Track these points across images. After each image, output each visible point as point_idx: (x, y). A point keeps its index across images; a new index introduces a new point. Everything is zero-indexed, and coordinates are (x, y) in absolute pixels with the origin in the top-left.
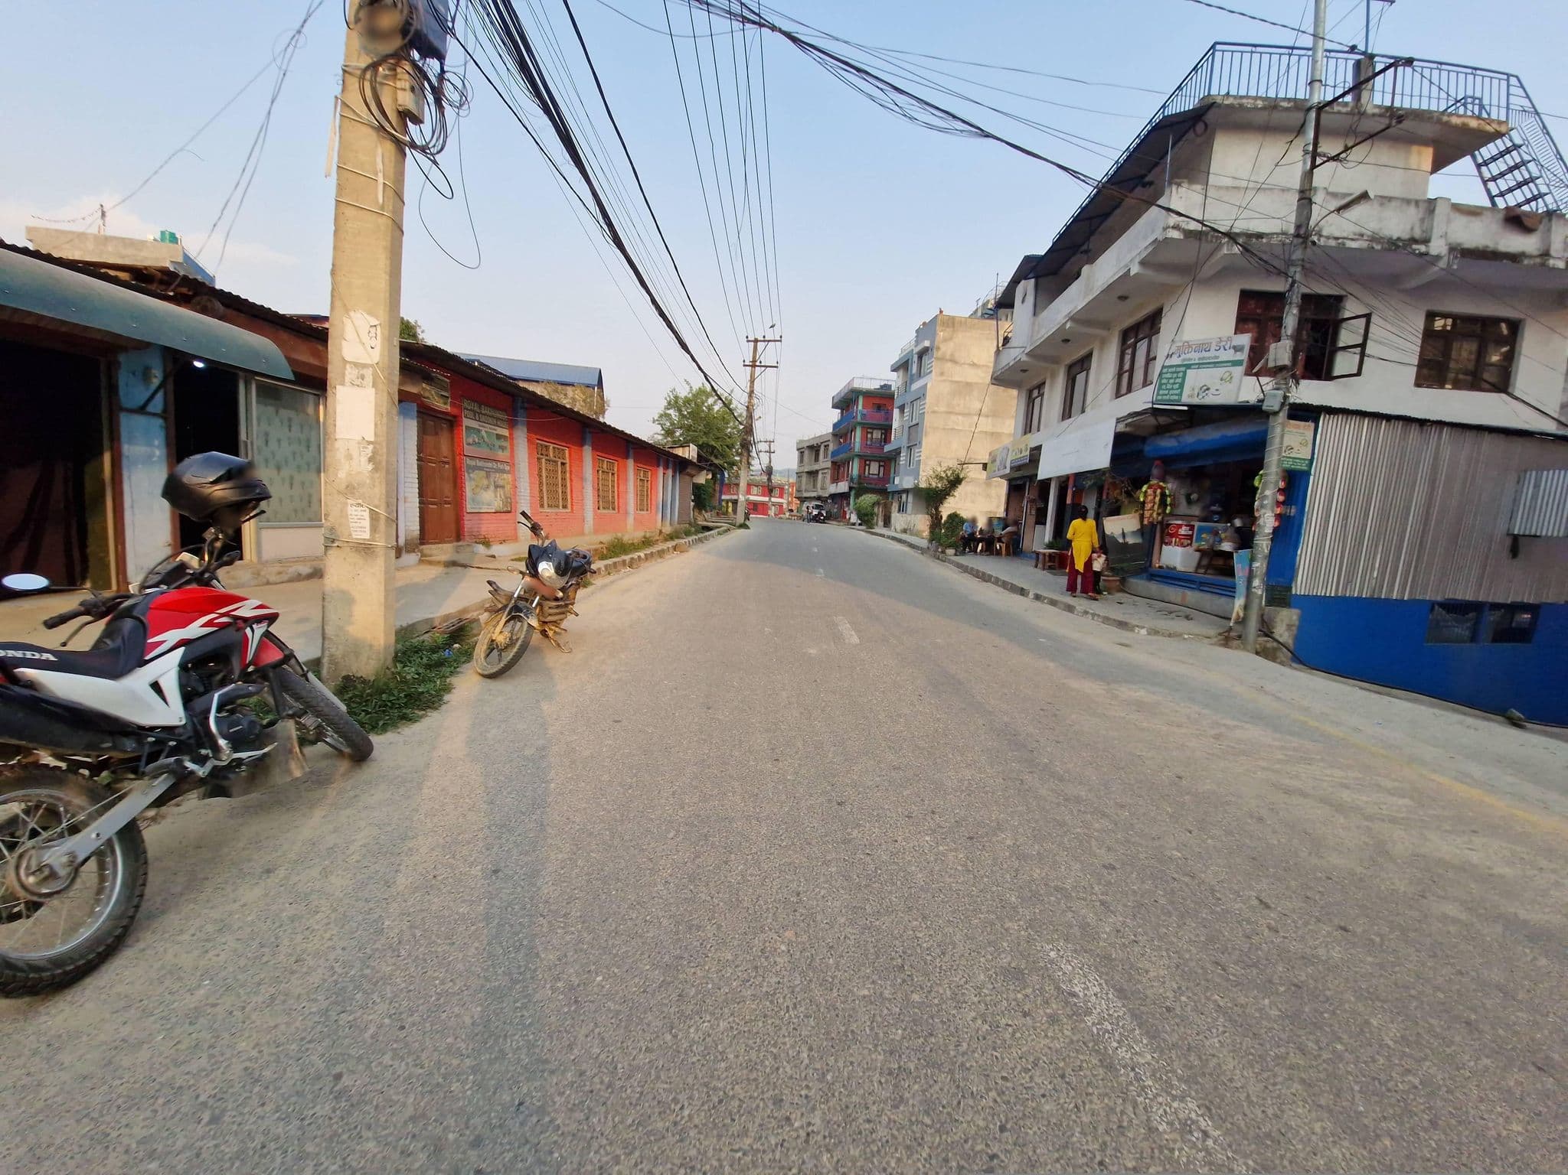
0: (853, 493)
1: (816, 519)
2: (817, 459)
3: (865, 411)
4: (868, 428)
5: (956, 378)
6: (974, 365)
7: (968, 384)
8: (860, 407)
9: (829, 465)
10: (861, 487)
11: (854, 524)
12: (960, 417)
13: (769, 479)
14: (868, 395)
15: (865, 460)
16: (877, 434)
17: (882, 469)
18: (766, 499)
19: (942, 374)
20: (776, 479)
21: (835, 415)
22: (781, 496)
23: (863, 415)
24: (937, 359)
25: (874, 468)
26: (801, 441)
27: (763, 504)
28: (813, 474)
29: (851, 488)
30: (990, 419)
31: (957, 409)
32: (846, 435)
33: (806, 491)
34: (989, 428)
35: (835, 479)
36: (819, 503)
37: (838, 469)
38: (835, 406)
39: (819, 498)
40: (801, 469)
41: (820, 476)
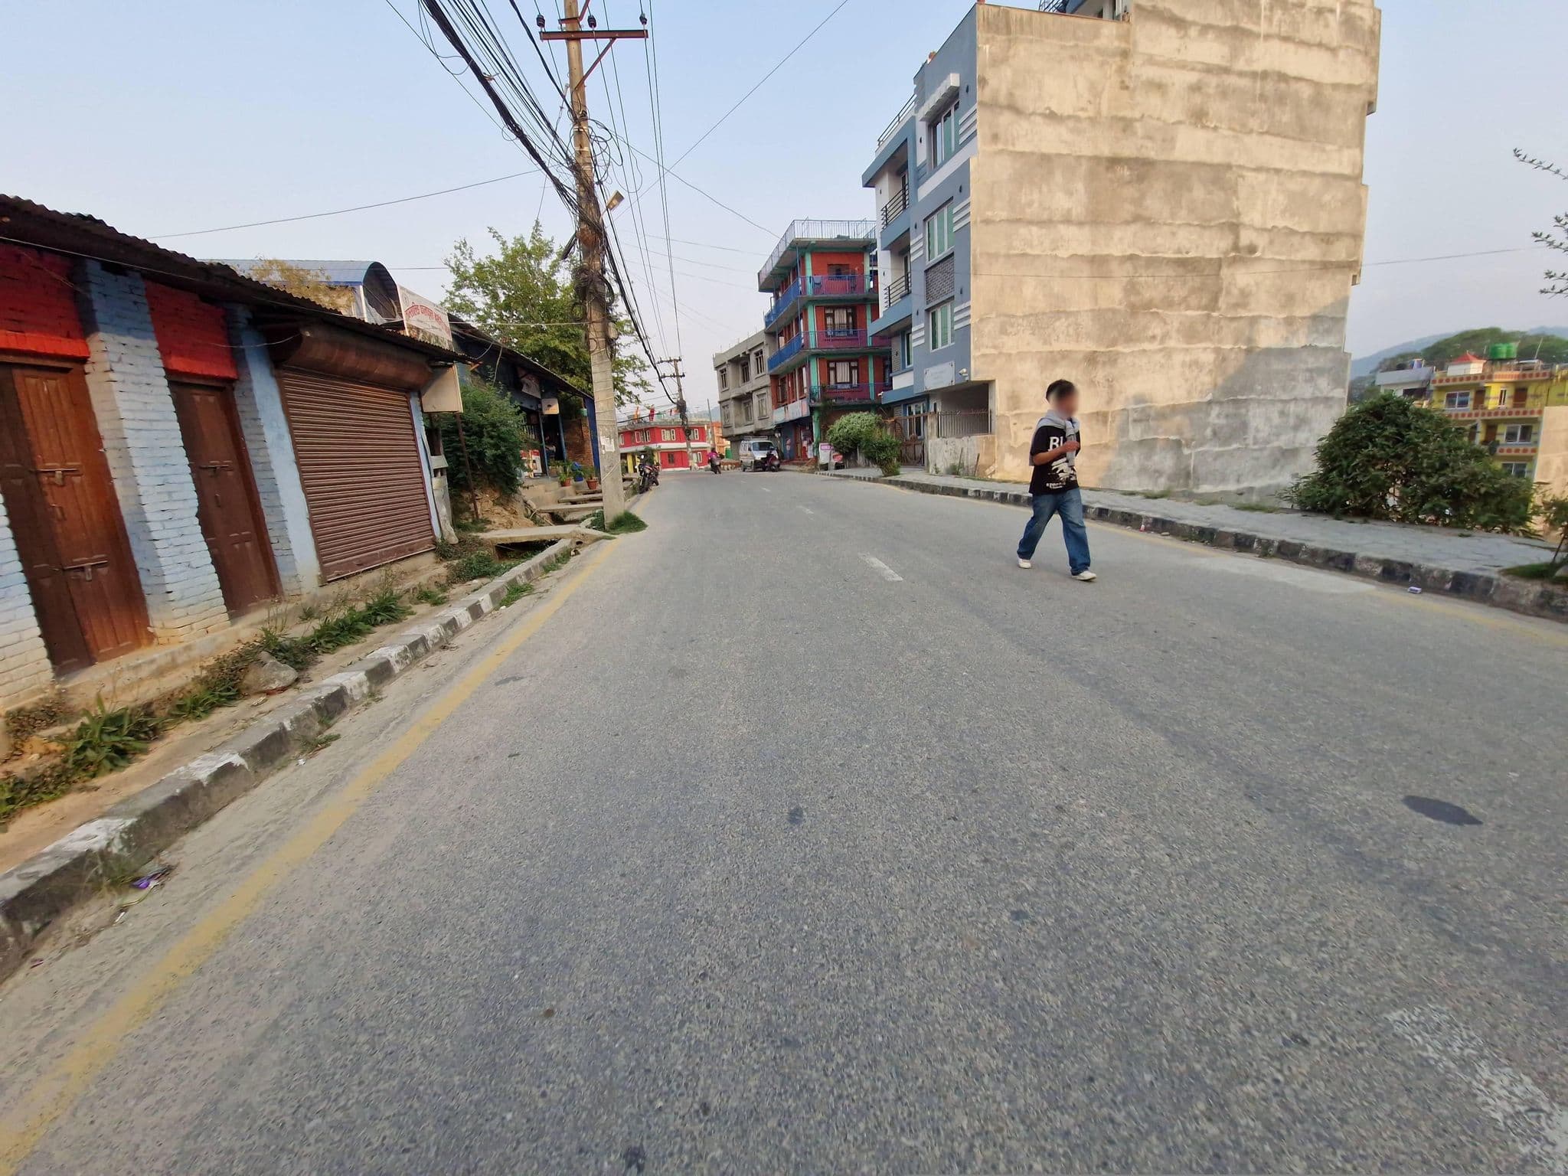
0: (815, 417)
1: (761, 466)
2: (746, 378)
3: (818, 279)
4: (825, 307)
5: (1020, 147)
6: (1052, 116)
7: (1045, 158)
8: (809, 273)
9: (767, 381)
10: (829, 407)
11: (825, 467)
12: (1034, 229)
13: (683, 417)
14: (819, 249)
15: (828, 361)
16: (841, 317)
17: (855, 373)
18: (684, 445)
19: (995, 137)
20: (693, 417)
21: (767, 301)
22: (703, 438)
23: (817, 286)
24: (982, 104)
25: (843, 373)
26: (718, 356)
27: (681, 453)
28: (744, 400)
29: (812, 409)
30: (1086, 230)
31: (1030, 213)
32: (789, 327)
33: (738, 425)
34: (1085, 250)
35: (781, 401)
36: (764, 440)
37: (782, 386)
38: (763, 288)
39: (758, 433)
40: (726, 396)
41: (755, 400)
